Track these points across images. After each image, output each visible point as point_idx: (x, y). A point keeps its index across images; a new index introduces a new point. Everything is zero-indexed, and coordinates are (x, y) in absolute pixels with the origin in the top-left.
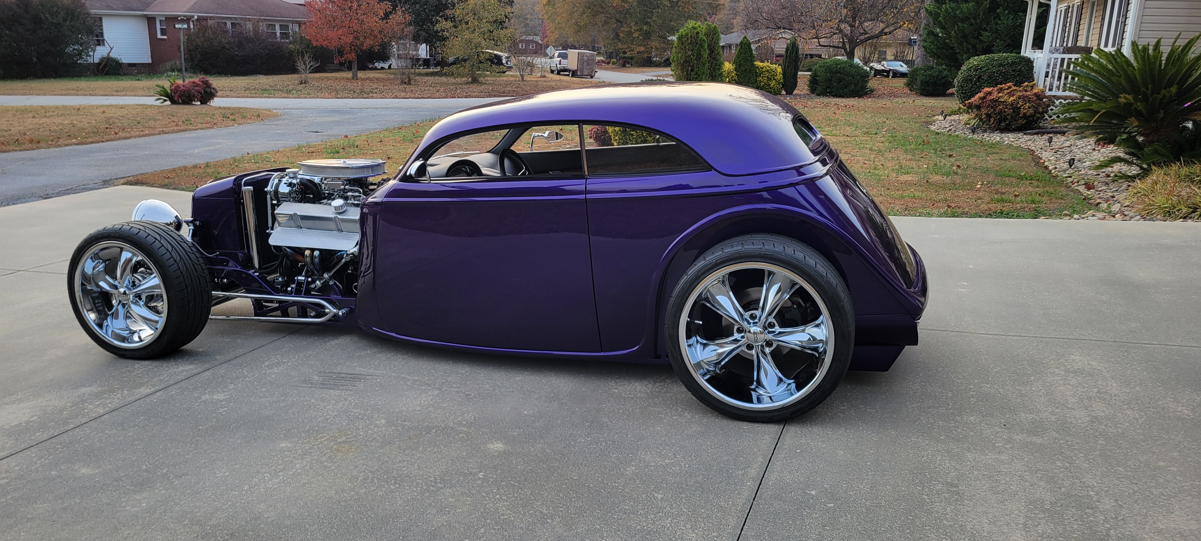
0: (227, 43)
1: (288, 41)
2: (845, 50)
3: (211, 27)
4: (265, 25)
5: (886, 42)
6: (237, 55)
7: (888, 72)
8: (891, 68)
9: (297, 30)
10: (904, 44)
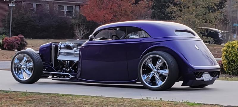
0: (32, 17)
1: (71, 17)
3: (23, 7)
4: (57, 6)
6: (38, 25)
9: (78, 10)
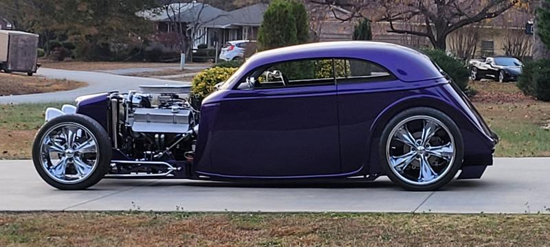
2: (432, 38)
5: (492, 29)
7: (497, 73)
8: (501, 67)
10: (520, 33)
